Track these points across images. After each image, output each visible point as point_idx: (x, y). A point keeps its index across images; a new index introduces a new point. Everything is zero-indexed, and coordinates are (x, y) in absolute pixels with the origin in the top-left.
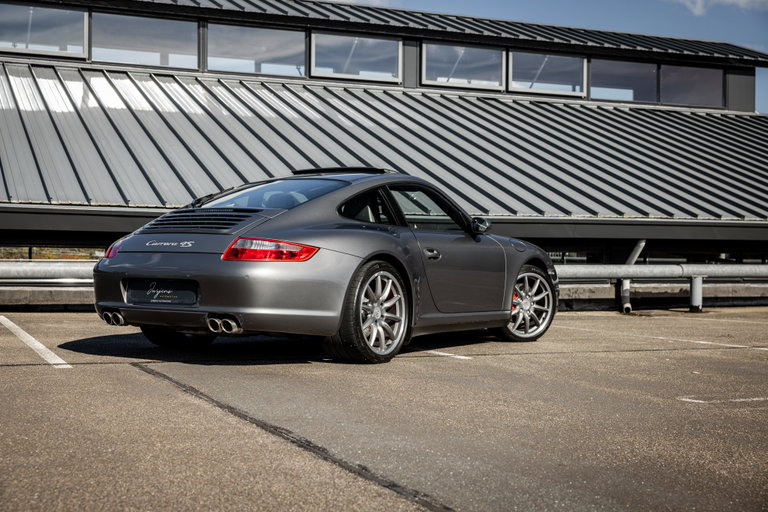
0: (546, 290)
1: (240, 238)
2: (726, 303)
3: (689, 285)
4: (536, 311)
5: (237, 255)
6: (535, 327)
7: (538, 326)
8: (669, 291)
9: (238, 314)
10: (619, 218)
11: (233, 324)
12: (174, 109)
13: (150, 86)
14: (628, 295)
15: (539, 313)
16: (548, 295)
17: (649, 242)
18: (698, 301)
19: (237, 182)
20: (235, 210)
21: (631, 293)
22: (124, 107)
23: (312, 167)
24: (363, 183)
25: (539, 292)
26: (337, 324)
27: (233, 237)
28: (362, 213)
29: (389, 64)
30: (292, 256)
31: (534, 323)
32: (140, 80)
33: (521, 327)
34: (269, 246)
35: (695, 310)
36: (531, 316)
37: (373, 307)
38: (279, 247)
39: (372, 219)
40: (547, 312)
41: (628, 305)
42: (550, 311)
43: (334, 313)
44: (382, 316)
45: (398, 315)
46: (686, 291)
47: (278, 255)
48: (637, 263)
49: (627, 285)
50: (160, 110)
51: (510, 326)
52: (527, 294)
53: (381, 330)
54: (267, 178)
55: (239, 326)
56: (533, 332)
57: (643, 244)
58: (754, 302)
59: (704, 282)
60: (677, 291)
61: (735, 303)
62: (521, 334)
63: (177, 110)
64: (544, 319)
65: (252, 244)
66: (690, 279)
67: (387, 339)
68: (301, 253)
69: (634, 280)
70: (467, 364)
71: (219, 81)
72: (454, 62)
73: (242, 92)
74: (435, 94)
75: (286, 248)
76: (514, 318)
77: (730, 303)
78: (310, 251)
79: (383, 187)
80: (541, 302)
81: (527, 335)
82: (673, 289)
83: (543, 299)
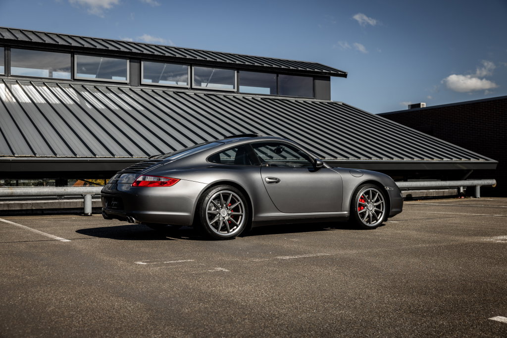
0: (382, 200)
4: (376, 211)
7: (377, 221)
15: (378, 213)
16: (382, 203)
25: (377, 201)
36: (373, 214)
52: (371, 201)
56: (374, 224)
64: (380, 217)
76: (363, 214)
80: (378, 207)
83: (380, 205)
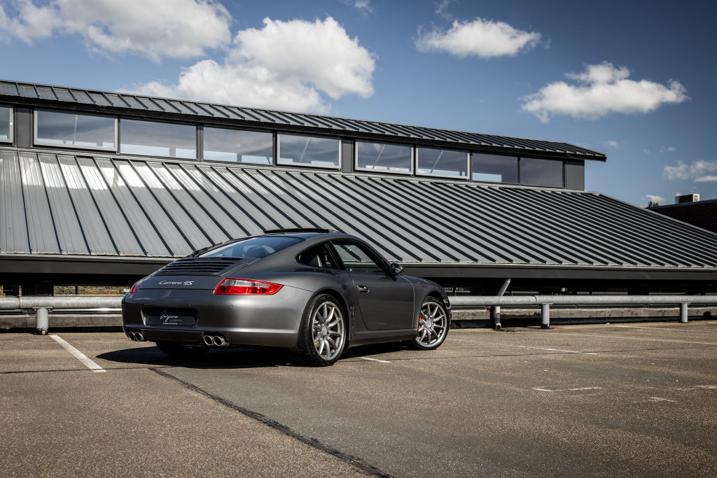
0: (442, 314)
1: (227, 278)
2: (566, 322)
3: (540, 310)
4: (435, 328)
5: (226, 291)
6: (435, 340)
7: (437, 339)
8: (527, 314)
9: (226, 332)
10: (492, 264)
11: (222, 339)
12: (179, 188)
13: (162, 171)
14: (499, 317)
15: (437, 330)
16: (443, 317)
17: (513, 280)
18: (546, 321)
19: (225, 239)
20: (223, 259)
21: (501, 315)
22: (144, 186)
23: (278, 228)
24: (313, 240)
25: (437, 315)
26: (296, 339)
27: (222, 278)
28: (313, 261)
29: (332, 156)
30: (264, 291)
31: (434, 337)
32: (155, 167)
33: (426, 340)
34: (247, 284)
35: (544, 327)
36: (432, 332)
37: (322, 327)
38: (254, 284)
39: (320, 265)
40: (443, 329)
41: (499, 324)
42: (445, 328)
43: (293, 332)
44: (328, 333)
45: (339, 332)
46: (538, 314)
47: (254, 291)
48: (505, 295)
49: (498, 310)
50: (170, 188)
51: (418, 339)
52: (429, 317)
53: (327, 342)
54: (246, 236)
55: (226, 341)
56: (434, 343)
57: (509, 282)
58: (584, 322)
59: (551, 308)
60: (532, 314)
61: (572, 322)
62: (425, 345)
63: (182, 188)
64: (441, 334)
65: (235, 282)
66: (541, 306)
67: (331, 349)
68: (270, 289)
69: (503, 306)
70: (387, 366)
71: (211, 167)
72: (378, 155)
73: (228, 176)
74: (364, 177)
75: (259, 285)
76: (421, 334)
77: (569, 322)
78: (277, 288)
79: (328, 242)
80: (439, 323)
81: (430, 346)
82: (529, 312)
83: (440, 320)
